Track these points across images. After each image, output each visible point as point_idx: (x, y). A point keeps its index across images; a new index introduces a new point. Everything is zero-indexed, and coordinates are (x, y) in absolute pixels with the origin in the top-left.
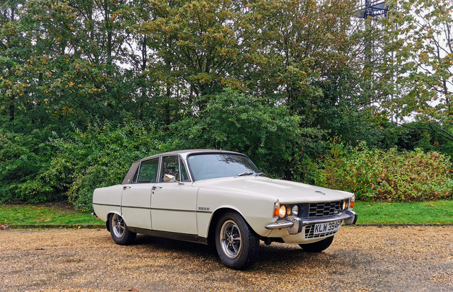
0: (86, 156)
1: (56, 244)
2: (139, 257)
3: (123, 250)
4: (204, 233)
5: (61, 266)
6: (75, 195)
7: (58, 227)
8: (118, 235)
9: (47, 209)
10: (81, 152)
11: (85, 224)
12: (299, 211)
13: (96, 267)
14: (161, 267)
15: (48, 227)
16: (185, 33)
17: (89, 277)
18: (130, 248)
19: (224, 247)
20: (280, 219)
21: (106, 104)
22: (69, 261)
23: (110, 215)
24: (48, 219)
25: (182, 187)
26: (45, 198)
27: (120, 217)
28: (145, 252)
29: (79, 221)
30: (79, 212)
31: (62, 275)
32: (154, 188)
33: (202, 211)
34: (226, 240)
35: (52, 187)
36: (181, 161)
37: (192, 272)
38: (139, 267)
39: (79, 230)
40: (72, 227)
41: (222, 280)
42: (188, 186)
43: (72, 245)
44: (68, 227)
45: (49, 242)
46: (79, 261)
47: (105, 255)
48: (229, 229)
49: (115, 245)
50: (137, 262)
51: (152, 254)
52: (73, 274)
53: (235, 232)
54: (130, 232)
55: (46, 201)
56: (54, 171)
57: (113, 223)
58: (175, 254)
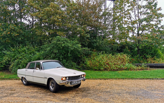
0: (14, 56)
1: (7, 85)
2: (30, 89)
3: (26, 87)
4: (46, 84)
5: (10, 92)
6: (11, 69)
7: (7, 79)
8: (25, 83)
9: (2, 73)
10: (13, 55)
11: (15, 78)
12: (69, 78)
13: (19, 92)
14: (35, 92)
15: (4, 79)
16: (45, 18)
17: (17, 95)
18: (28, 86)
19: (51, 87)
20: (63, 80)
21: (20, 39)
22: (12, 90)
23: (22, 77)
24: (3, 76)
25: (41, 71)
26: (2, 69)
27: (25, 78)
28: (32, 88)
29: (13, 77)
30: (13, 74)
31: (10, 94)
32: (34, 71)
33: (45, 78)
34: (51, 85)
35: (4, 65)
36: (41, 64)
37: (42, 93)
38: (30, 92)
39: (13, 80)
40: (11, 79)
41: (49, 95)
42: (42, 71)
43: (12, 86)
44: (10, 79)
45: (5, 85)
46: (14, 90)
47: (21, 89)
48: (52, 83)
49: (24, 86)
50: (30, 91)
51: (33, 88)
52: (13, 94)
53: (53, 83)
54: (28, 82)
55: (2, 70)
56: (4, 61)
57: (23, 79)
58: (40, 88)
